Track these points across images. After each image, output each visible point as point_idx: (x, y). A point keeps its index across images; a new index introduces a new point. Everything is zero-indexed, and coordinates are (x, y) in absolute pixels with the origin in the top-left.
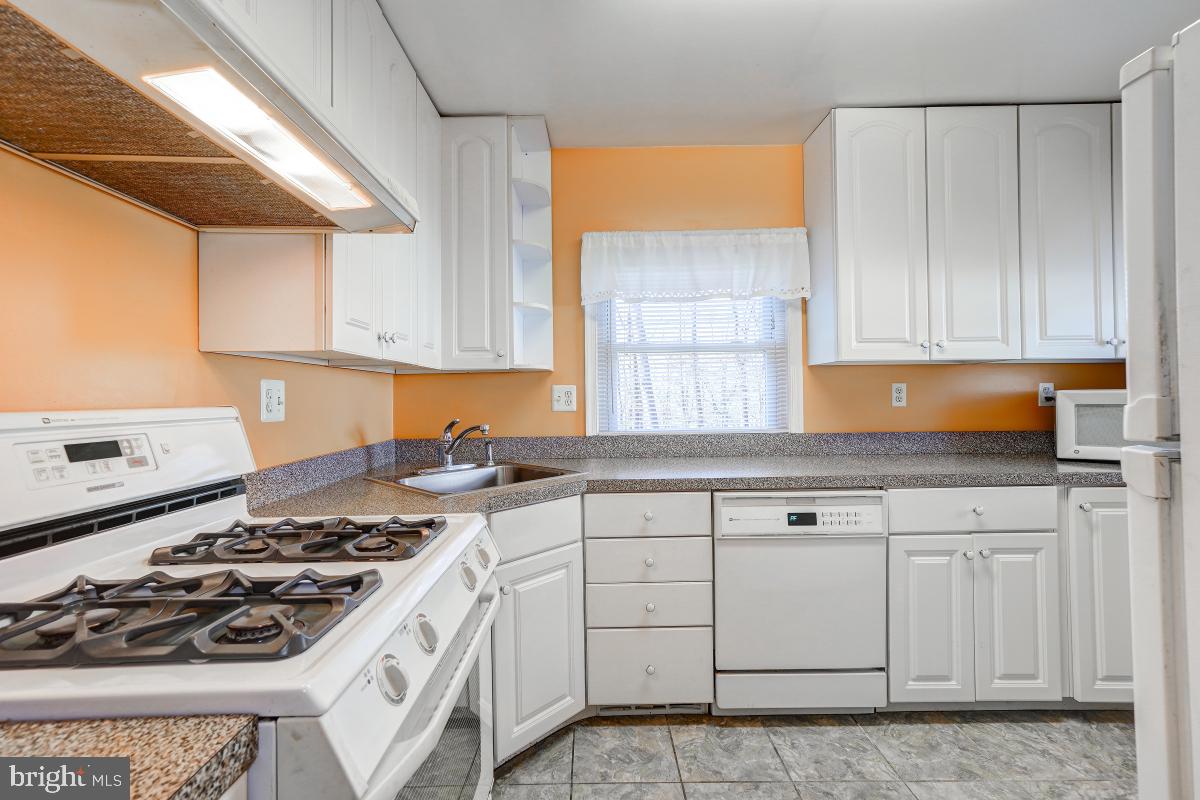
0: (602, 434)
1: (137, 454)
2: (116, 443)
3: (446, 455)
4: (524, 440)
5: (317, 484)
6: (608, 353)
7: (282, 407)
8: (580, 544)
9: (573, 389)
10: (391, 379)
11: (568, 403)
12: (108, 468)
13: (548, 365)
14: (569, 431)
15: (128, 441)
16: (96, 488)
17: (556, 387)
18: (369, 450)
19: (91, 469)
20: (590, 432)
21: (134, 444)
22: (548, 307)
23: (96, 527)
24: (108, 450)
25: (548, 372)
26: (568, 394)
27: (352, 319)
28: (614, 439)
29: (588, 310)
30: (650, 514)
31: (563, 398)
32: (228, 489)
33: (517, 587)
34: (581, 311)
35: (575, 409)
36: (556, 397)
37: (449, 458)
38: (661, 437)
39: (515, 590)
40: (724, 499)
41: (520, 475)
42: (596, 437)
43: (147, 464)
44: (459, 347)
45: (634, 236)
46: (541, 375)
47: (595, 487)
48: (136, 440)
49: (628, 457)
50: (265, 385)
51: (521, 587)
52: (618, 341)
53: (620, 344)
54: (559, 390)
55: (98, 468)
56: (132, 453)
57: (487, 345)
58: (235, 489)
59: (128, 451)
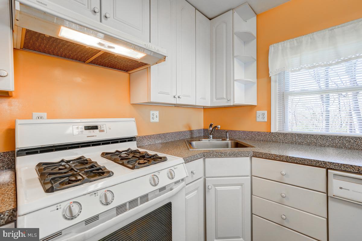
0: (279, 132)
1: (102, 129)
2: (97, 126)
3: (210, 135)
4: (244, 132)
5: (170, 140)
6: (283, 97)
7: (158, 118)
8: (249, 178)
9: (266, 112)
10: (203, 110)
11: (263, 118)
12: (94, 132)
13: (254, 103)
14: (263, 129)
15: (100, 126)
16: (89, 136)
17: (258, 112)
18: (191, 132)
19: (89, 132)
20: (273, 130)
21: (102, 127)
22: (255, 80)
23: (91, 145)
24: (96, 128)
25: (255, 106)
26: (263, 114)
27: (160, 92)
28: (285, 135)
29: (273, 78)
30: (284, 173)
31: (261, 116)
32: (131, 139)
33: (216, 188)
34: (270, 79)
35: (266, 121)
36: (258, 116)
37: (211, 136)
38: (313, 135)
39: (215, 189)
40: (335, 175)
41: (237, 145)
42: (276, 133)
43: (104, 132)
44: (216, 98)
45: (296, 40)
46: (251, 108)
47: (256, 155)
48: (102, 126)
49: (292, 143)
50: (152, 112)
51: (218, 188)
52: (290, 90)
53: (291, 92)
54: (259, 113)
55: (91, 132)
56: (101, 129)
57: (225, 97)
58: (132, 140)
59: (100, 128)
